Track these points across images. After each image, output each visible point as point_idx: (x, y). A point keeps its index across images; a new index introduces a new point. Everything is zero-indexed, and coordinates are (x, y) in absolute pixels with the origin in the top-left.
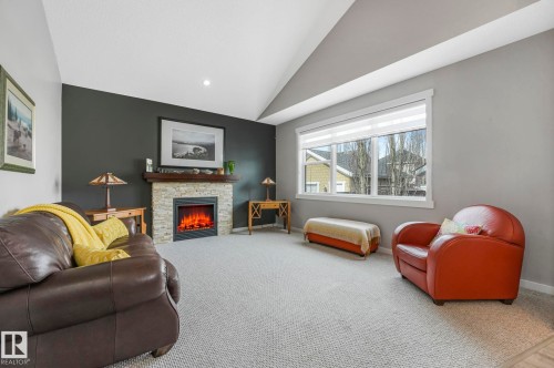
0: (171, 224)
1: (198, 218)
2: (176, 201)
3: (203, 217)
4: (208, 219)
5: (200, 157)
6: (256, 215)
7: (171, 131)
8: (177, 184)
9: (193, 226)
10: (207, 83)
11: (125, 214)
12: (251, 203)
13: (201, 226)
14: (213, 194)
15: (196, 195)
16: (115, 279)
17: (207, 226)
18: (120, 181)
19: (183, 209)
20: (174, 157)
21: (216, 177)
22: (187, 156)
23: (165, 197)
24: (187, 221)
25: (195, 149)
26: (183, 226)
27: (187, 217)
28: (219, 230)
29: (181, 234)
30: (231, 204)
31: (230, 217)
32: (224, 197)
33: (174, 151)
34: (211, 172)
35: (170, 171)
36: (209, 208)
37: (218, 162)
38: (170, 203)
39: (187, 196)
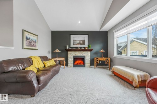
0: (72, 62)
1: (80, 62)
2: (74, 56)
3: (81, 61)
4: (82, 62)
5: (81, 44)
6: (97, 62)
7: (73, 38)
8: (74, 52)
9: (78, 64)
12: (95, 58)
13: (80, 64)
14: (84, 55)
15: (79, 55)
17: (82, 64)
18: (59, 51)
19: (76, 59)
20: (74, 44)
21: (85, 50)
22: (77, 44)
23: (71, 55)
24: (77, 62)
25: (79, 42)
26: (75, 63)
27: (77, 61)
28: (86, 66)
29: (75, 65)
30: (90, 58)
31: (89, 62)
32: (88, 56)
33: (74, 43)
34: (83, 48)
35: (72, 48)
36: (83, 59)
37: (86, 45)
38: (72, 57)
39: (76, 55)
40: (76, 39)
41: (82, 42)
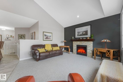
0: (76, 50)
1: (82, 50)
2: (77, 45)
3: (83, 50)
4: (84, 51)
5: (84, 35)
7: (77, 30)
8: (77, 42)
9: (80, 52)
10: (78, 17)
12: (95, 49)
13: (82, 52)
14: (86, 45)
17: (84, 53)
19: (79, 47)
20: (78, 36)
21: (86, 40)
23: (75, 44)
24: (79, 51)
25: (82, 33)
26: (78, 51)
28: (87, 55)
29: (78, 53)
32: (89, 46)
36: (85, 48)
39: (79, 44)
41: (84, 33)
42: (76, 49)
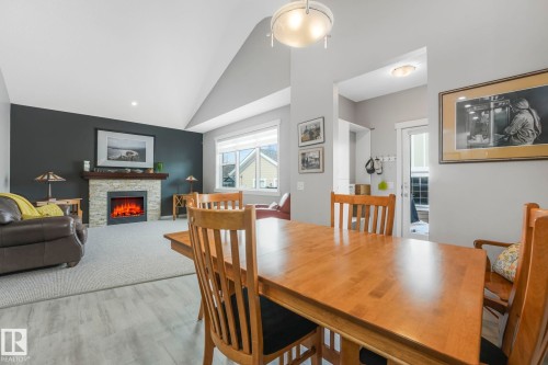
0: (105, 211)
1: (129, 207)
2: (109, 193)
3: (134, 207)
4: (138, 208)
5: (132, 159)
6: (179, 205)
7: (104, 138)
8: (111, 181)
9: (124, 214)
10: (134, 104)
11: (63, 202)
12: (175, 197)
13: (132, 214)
14: (143, 189)
15: (127, 189)
16: (45, 225)
17: (137, 213)
18: (60, 179)
19: (115, 200)
20: (109, 159)
21: (145, 175)
22: (120, 159)
23: (100, 191)
24: (119, 210)
25: (127, 153)
26: (115, 213)
27: (120, 206)
28: (149, 217)
29: (113, 219)
30: (159, 195)
31: (158, 207)
32: (154, 191)
33: (109, 154)
34: (141, 171)
35: (104, 170)
36: (139, 200)
37: (149, 163)
38: (104, 195)
39: (120, 190)
40: (115, 143)
41: (135, 153)
42: (106, 208)
